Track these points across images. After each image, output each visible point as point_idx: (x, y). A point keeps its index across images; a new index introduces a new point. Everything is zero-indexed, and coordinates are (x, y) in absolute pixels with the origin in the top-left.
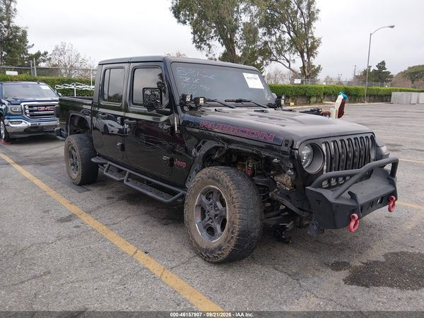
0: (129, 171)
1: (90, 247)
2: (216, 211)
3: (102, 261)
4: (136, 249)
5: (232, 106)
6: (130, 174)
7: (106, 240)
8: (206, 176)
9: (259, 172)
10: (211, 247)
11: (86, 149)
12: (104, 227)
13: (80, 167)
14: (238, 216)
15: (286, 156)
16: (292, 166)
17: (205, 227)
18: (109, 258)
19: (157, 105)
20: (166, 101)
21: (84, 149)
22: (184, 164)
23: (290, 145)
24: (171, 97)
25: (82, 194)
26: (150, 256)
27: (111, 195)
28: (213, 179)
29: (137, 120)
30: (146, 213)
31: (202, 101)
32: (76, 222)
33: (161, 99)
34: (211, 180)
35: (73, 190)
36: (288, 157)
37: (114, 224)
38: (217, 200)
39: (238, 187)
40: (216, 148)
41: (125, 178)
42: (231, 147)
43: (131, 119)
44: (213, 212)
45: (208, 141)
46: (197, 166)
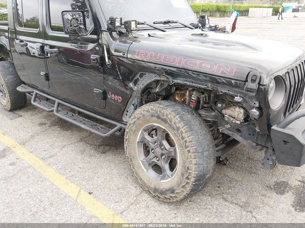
0: (57, 101)
1: (29, 192)
2: (162, 149)
3: (45, 209)
4: (79, 189)
5: (163, 29)
6: (59, 104)
7: (45, 180)
8: (148, 114)
9: (205, 105)
10: (161, 188)
11: (11, 76)
12: (41, 162)
13: (7, 95)
14: (194, 161)
15: (251, 94)
16: (257, 105)
17: (150, 165)
18: (52, 205)
19: (80, 31)
20: (90, 26)
21: (9, 77)
22: (119, 99)
23: (258, 81)
24: (96, 21)
25: (14, 121)
26: (95, 197)
27: (43, 121)
28: (158, 117)
29: (59, 48)
30: (81, 140)
31: (133, 26)
32: (11, 158)
33: (85, 24)
34: (155, 119)
35: (5, 117)
36: (254, 94)
37: (51, 157)
38: (163, 139)
39: (190, 129)
40: (157, 82)
41: (55, 108)
42: (176, 81)
43: (51, 47)
44: (158, 151)
45: (147, 74)
46: (135, 101)
